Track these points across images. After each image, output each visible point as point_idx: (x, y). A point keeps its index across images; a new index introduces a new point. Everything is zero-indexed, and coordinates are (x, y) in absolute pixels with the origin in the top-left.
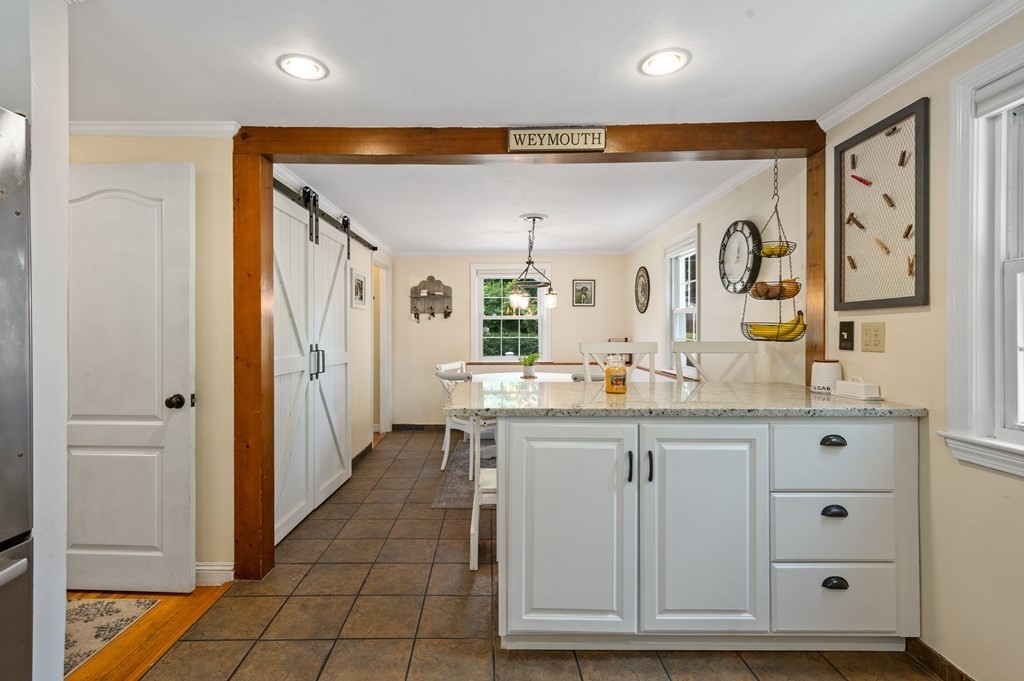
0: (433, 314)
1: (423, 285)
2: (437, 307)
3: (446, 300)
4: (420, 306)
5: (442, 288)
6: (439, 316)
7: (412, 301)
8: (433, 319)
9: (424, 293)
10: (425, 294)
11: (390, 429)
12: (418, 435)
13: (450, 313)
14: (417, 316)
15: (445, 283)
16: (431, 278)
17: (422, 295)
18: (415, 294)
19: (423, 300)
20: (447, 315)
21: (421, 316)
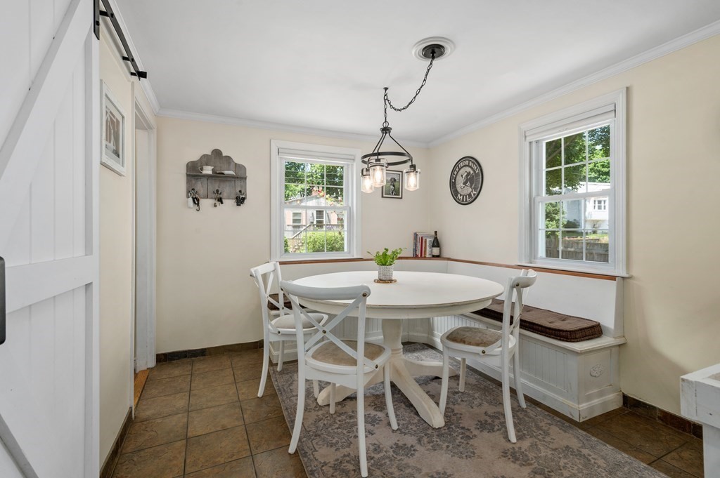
0: (220, 200)
1: (205, 160)
2: (226, 189)
3: (238, 183)
4: (200, 187)
5: (232, 166)
6: (229, 203)
7: (188, 182)
8: (220, 206)
9: (208, 170)
10: (210, 172)
11: (152, 363)
12: (201, 366)
13: (244, 199)
14: (196, 201)
15: (237, 160)
16: (217, 153)
17: (204, 172)
18: (194, 172)
19: (205, 180)
20: (240, 201)
21: (202, 201)
